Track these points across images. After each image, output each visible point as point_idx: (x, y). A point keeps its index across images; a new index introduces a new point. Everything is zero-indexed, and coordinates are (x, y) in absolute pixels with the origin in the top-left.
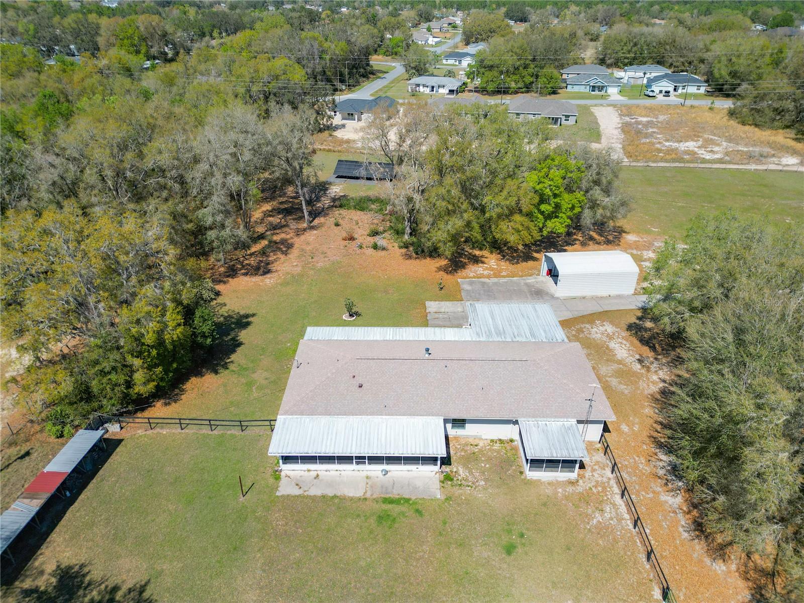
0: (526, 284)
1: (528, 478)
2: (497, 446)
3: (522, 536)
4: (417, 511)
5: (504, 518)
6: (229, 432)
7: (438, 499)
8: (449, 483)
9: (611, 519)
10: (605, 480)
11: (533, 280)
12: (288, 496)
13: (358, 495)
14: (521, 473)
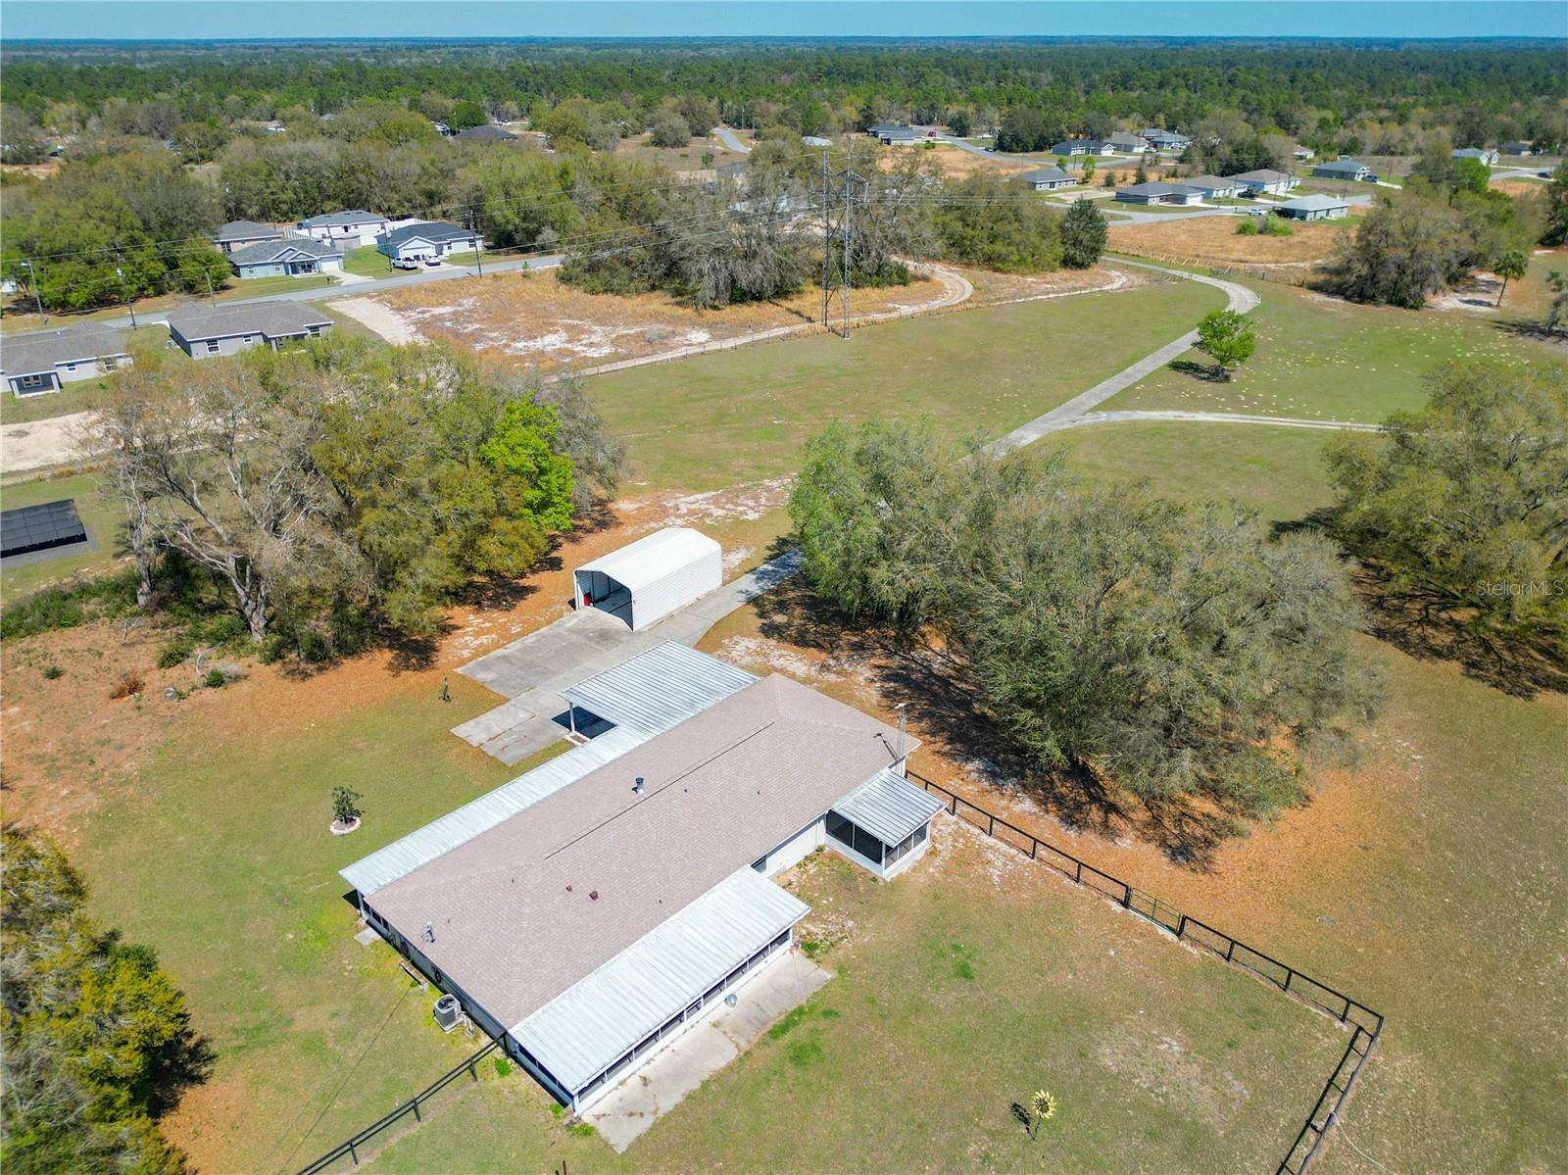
0: (571, 631)
1: (888, 880)
2: (812, 868)
3: (956, 948)
4: (827, 1014)
5: (919, 945)
6: (393, 1142)
7: (832, 980)
8: (818, 951)
9: (1005, 865)
10: (955, 827)
11: (575, 621)
12: (638, 1139)
13: (732, 1057)
14: (874, 879)
